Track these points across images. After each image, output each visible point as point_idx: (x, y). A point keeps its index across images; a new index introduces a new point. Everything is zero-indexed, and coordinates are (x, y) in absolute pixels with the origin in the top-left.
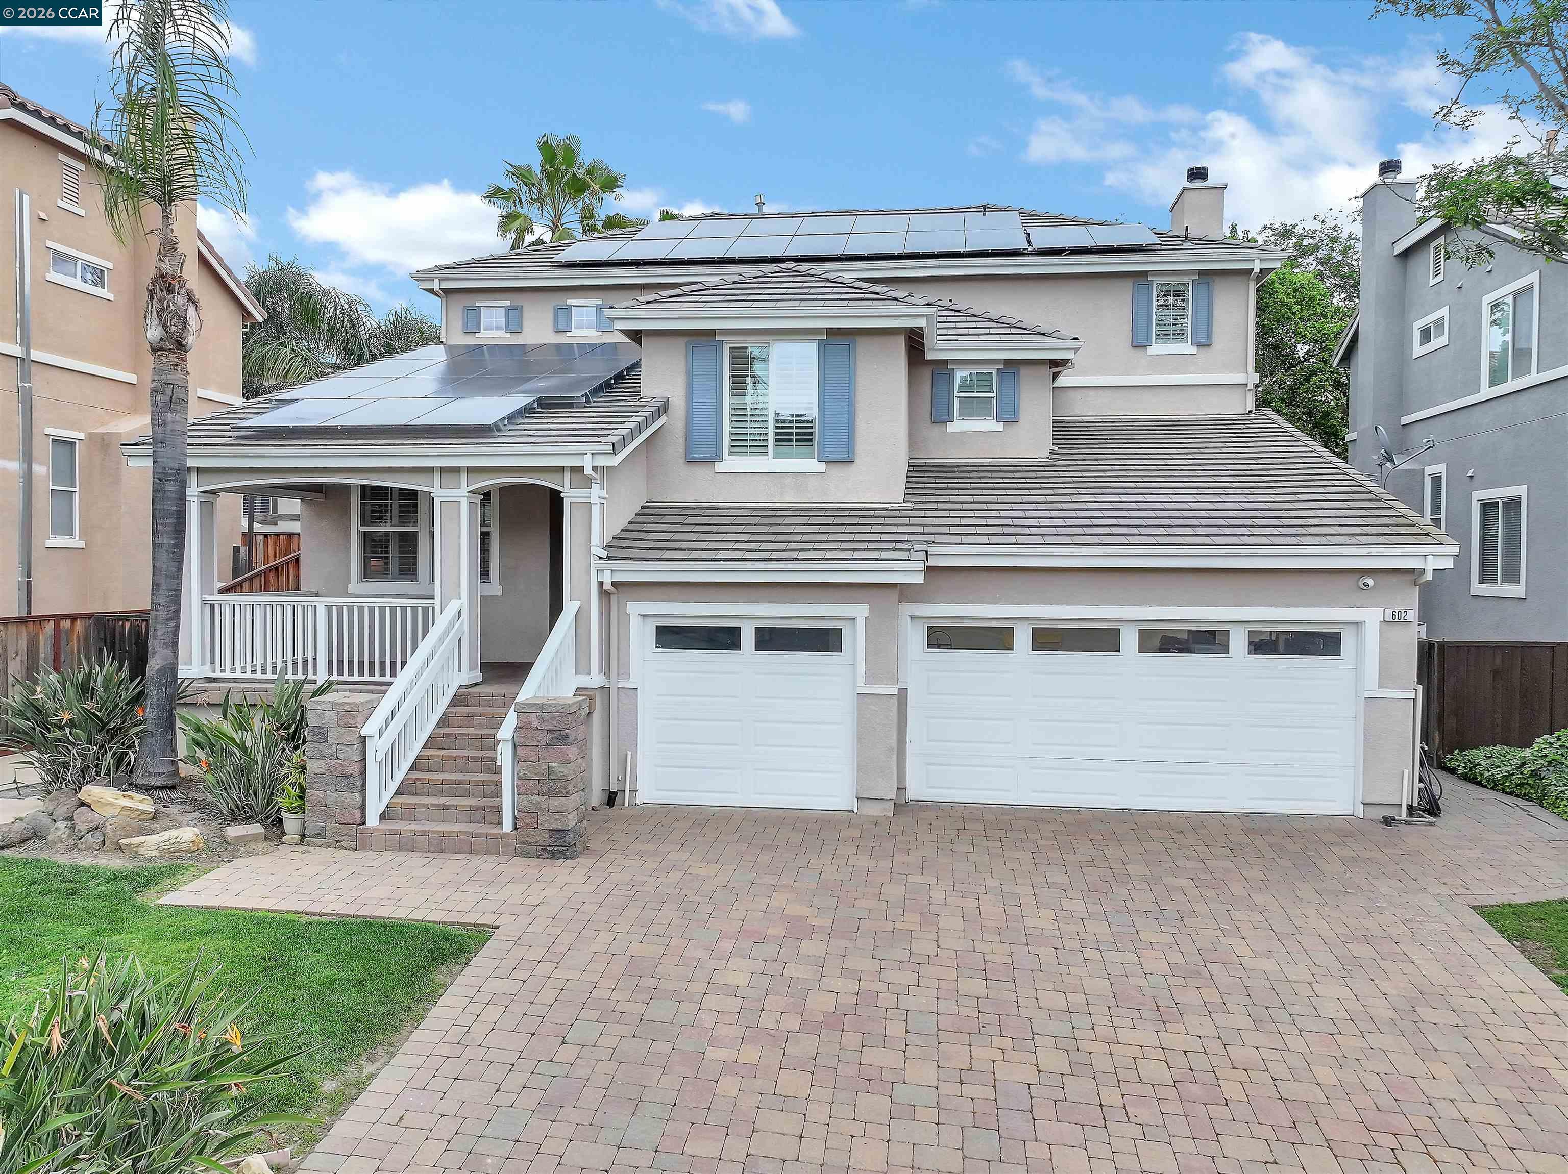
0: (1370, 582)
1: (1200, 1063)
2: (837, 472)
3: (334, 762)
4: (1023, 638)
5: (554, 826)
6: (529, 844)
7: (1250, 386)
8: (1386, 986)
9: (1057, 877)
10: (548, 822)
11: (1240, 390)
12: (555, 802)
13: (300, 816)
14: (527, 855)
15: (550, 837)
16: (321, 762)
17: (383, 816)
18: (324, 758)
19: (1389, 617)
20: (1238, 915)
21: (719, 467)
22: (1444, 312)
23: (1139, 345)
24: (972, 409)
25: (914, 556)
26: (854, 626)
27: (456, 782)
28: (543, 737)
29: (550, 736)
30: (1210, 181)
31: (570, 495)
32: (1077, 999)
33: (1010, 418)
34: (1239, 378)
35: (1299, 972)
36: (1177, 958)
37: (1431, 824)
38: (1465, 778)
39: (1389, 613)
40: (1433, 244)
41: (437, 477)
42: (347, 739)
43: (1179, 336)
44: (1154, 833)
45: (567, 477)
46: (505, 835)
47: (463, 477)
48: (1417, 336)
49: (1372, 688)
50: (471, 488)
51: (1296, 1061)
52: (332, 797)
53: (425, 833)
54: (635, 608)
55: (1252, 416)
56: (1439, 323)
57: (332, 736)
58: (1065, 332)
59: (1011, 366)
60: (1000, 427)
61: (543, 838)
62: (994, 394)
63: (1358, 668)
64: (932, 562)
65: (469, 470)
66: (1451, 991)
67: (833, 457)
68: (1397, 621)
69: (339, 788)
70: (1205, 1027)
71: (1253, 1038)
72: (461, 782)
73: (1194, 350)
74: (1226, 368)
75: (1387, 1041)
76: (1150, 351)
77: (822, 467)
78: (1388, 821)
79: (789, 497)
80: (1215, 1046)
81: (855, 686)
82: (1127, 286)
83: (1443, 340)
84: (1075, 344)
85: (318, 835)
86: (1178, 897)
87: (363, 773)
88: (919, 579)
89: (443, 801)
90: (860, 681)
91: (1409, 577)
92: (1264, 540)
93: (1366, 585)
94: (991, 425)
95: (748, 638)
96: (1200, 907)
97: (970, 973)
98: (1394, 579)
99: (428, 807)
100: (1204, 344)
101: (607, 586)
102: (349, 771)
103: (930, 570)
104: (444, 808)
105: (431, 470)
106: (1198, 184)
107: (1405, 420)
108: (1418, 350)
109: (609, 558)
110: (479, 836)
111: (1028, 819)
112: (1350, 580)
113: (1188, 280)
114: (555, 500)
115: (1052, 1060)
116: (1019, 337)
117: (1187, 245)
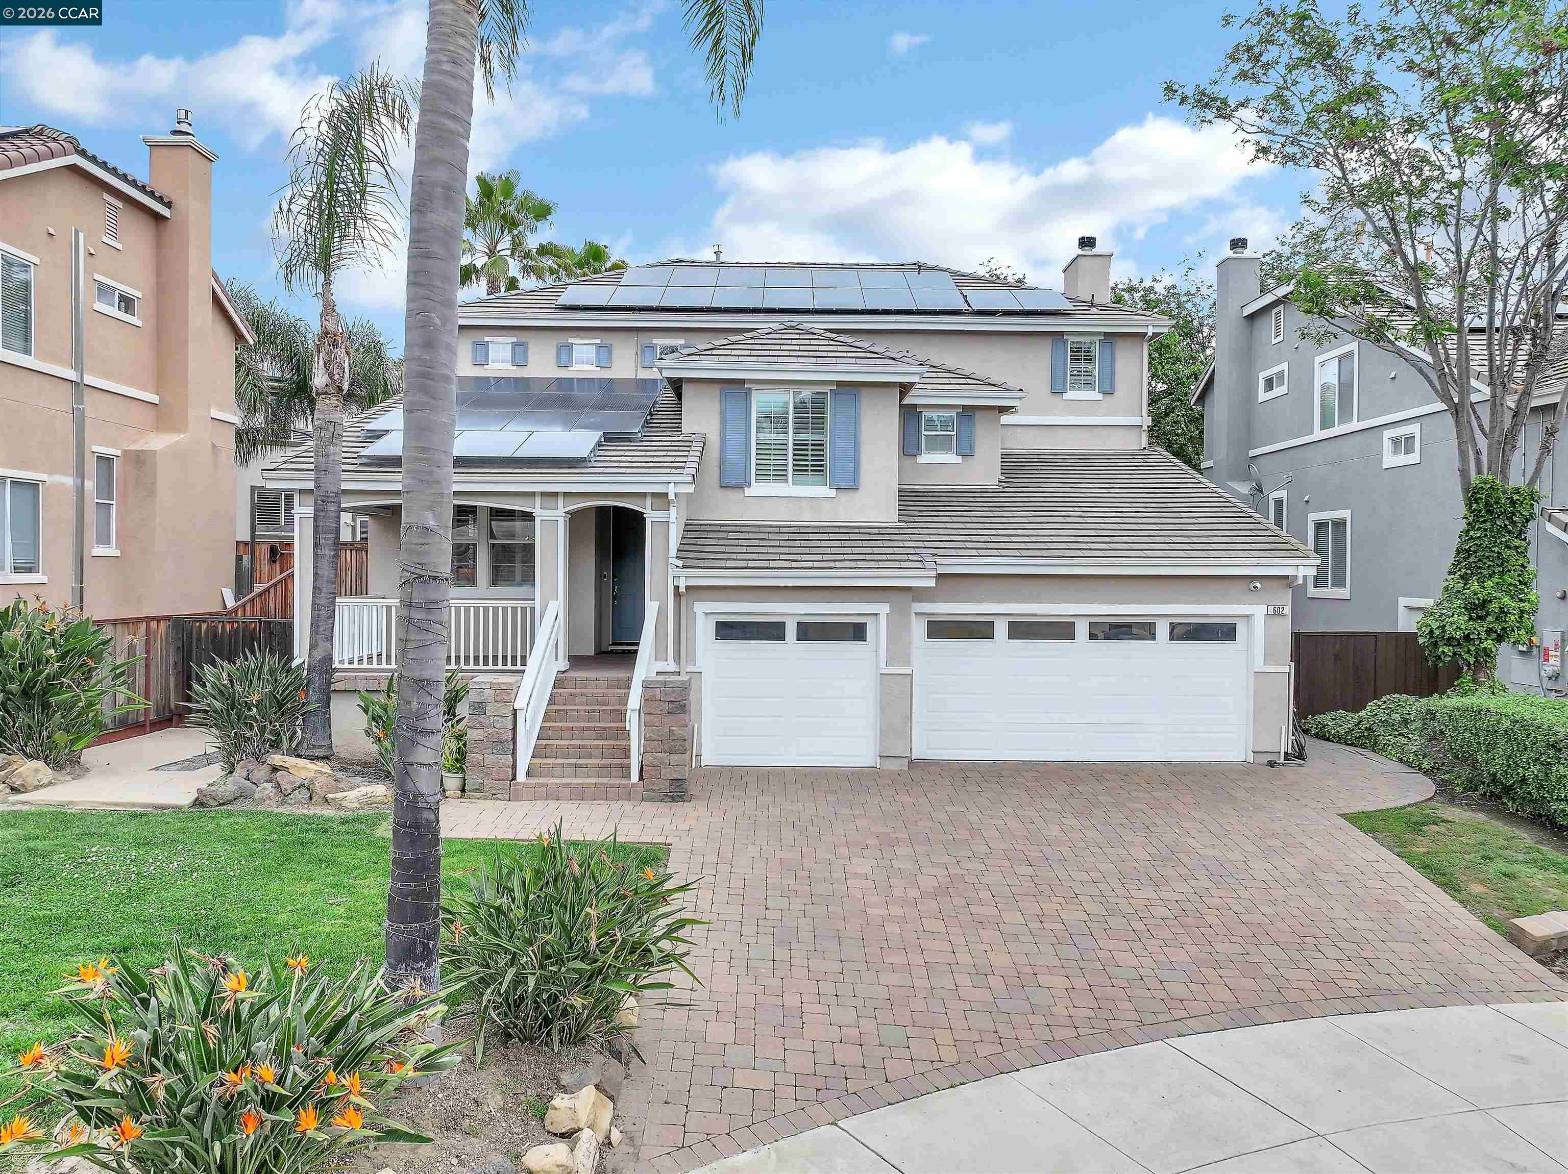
0: (1259, 585)
1: (1188, 906)
2: (845, 497)
3: (491, 730)
4: (1001, 629)
5: (675, 776)
6: (654, 791)
7: (1145, 428)
8: (1293, 862)
9: (1050, 804)
10: (668, 773)
11: (1137, 430)
12: (674, 758)
13: (460, 775)
14: (652, 800)
15: (671, 785)
16: (479, 731)
17: (529, 774)
18: (482, 727)
19: (1271, 612)
20: (1186, 824)
21: (748, 492)
22: (1284, 366)
23: (1057, 392)
24: (937, 444)
25: (927, 565)
26: (878, 621)
27: (580, 747)
28: (666, 707)
29: (671, 706)
30: (1097, 250)
31: (651, 516)
32: (1096, 875)
33: (967, 452)
34: (1135, 420)
35: (1237, 856)
36: (1152, 850)
37: (1300, 765)
38: (1317, 736)
39: (1271, 609)
40: (1274, 311)
41: (538, 500)
42: (503, 711)
43: (1089, 385)
44: (1108, 776)
45: (649, 501)
46: (633, 785)
47: (561, 500)
48: (1262, 384)
49: (1260, 665)
50: (567, 509)
51: (1247, 904)
52: (490, 759)
53: (566, 786)
54: (700, 608)
55: (1146, 452)
56: (1280, 375)
57: (489, 709)
58: (1011, 384)
59: (968, 412)
60: (959, 459)
61: (665, 786)
62: (955, 433)
63: (1249, 648)
64: (942, 570)
65: (566, 494)
66: (1335, 862)
67: (843, 484)
68: (1278, 613)
69: (495, 751)
70: (1185, 887)
71: (1216, 893)
72: (584, 747)
73: (1100, 396)
74: (1126, 413)
75: (1299, 891)
76: (1065, 396)
77: (833, 493)
78: (1271, 764)
79: (806, 517)
80: (1193, 897)
81: (878, 667)
82: (1047, 342)
83: (1283, 390)
84: (1020, 394)
85: (477, 790)
86: (1141, 815)
87: (514, 739)
88: (932, 583)
89: (573, 761)
90: (883, 664)
91: (1285, 582)
92: (1182, 554)
93: (1256, 587)
94: (951, 458)
95: (791, 630)
96: (1160, 822)
97: (1020, 862)
98: (1275, 583)
99: (563, 765)
100: (1108, 392)
101: (682, 590)
102: (504, 737)
103: (940, 576)
104: (576, 766)
105: (533, 494)
106: (1087, 251)
107: (1252, 453)
108: (1262, 396)
109: (684, 567)
110: (613, 786)
111: (1010, 769)
112: (1243, 584)
113: (1096, 339)
114: (637, 520)
115: (1095, 908)
116: (974, 387)
117: (1094, 310)
